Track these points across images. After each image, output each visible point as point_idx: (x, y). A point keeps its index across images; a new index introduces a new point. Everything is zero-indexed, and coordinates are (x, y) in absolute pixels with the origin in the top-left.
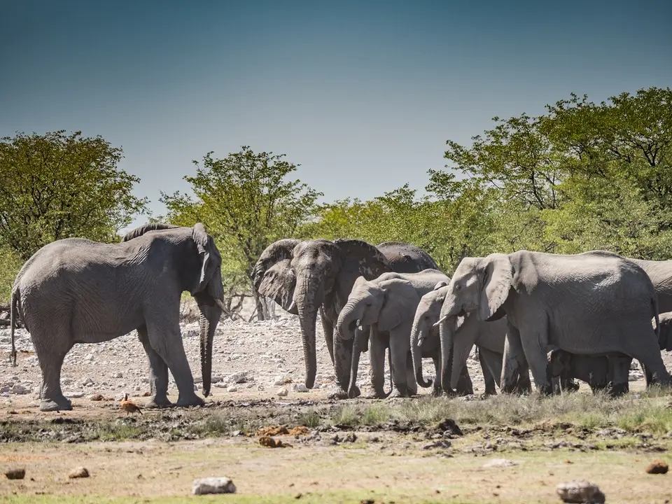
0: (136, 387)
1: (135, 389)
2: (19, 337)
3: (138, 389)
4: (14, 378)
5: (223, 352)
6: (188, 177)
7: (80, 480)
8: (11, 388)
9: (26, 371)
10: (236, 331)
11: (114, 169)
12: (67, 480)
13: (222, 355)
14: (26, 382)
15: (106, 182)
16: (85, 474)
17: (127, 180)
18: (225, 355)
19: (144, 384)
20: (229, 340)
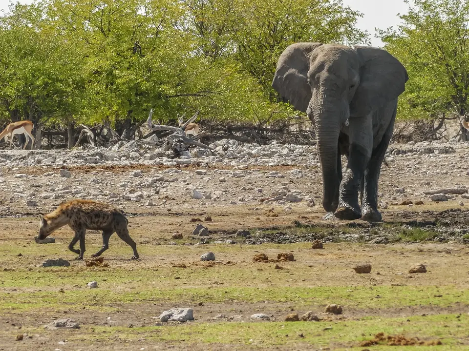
0: (392, 197)
1: (391, 198)
2: (277, 152)
3: (395, 199)
4: (284, 188)
5: (460, 168)
6: (401, 15)
7: (420, 275)
8: (284, 197)
9: (292, 182)
10: (466, 150)
11: (340, 5)
12: (409, 275)
13: (460, 170)
14: (295, 192)
15: (334, 17)
16: (422, 270)
17: (352, 15)
18: (463, 170)
19: (398, 194)
20: (462, 157)
